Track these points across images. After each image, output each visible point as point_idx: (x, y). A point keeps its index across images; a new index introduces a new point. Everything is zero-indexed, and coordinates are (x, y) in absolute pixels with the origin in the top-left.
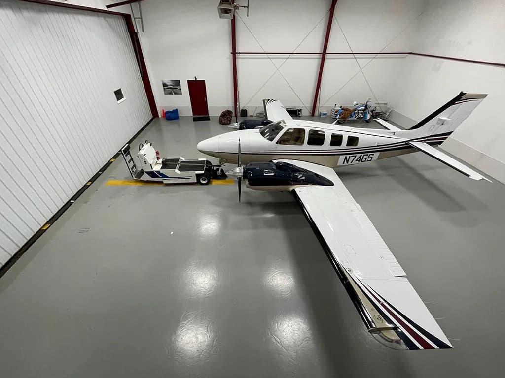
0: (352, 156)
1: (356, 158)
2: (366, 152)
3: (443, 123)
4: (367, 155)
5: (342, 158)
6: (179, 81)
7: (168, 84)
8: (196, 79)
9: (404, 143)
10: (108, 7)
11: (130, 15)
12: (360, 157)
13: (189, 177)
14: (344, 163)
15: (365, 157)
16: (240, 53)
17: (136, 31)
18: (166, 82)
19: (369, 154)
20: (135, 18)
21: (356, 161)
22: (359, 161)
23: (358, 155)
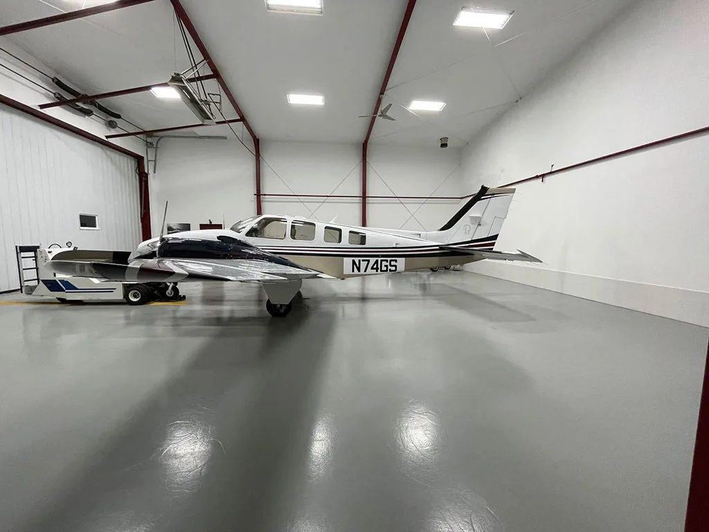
0: (363, 260)
1: (370, 265)
2: (383, 256)
3: (478, 222)
4: (387, 261)
5: (348, 262)
6: (189, 224)
7: (174, 228)
8: (211, 222)
9: (438, 248)
10: (107, 137)
11: (143, 158)
12: (377, 262)
13: (111, 290)
14: (353, 271)
15: (384, 263)
16: (265, 195)
17: (146, 171)
18: (172, 226)
19: (389, 259)
20: (148, 161)
21: (372, 268)
22: (377, 269)
23: (373, 260)
